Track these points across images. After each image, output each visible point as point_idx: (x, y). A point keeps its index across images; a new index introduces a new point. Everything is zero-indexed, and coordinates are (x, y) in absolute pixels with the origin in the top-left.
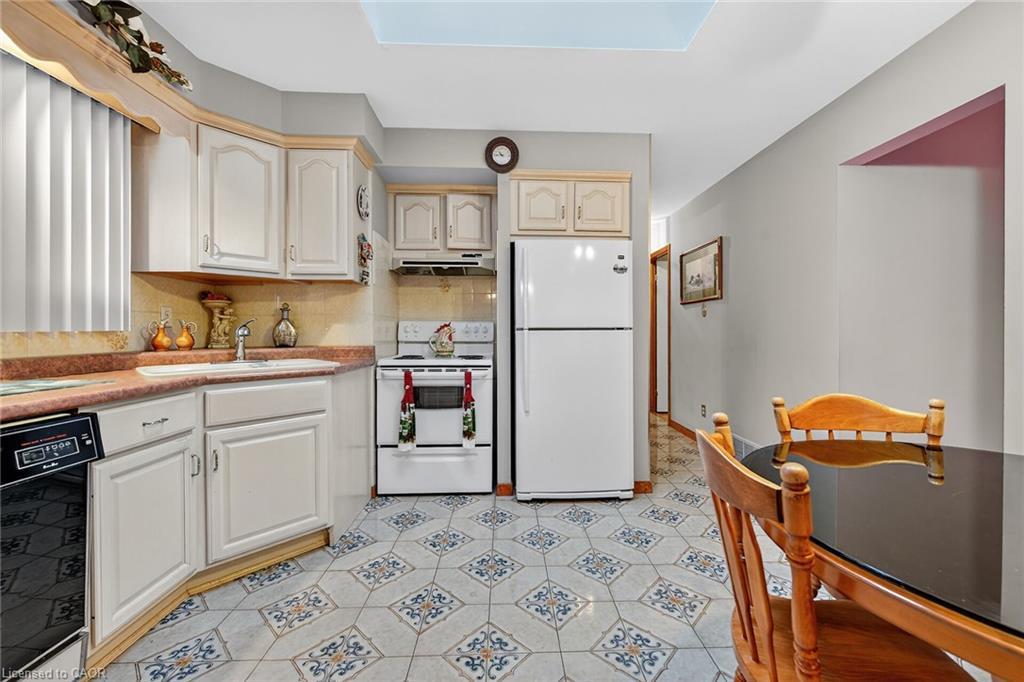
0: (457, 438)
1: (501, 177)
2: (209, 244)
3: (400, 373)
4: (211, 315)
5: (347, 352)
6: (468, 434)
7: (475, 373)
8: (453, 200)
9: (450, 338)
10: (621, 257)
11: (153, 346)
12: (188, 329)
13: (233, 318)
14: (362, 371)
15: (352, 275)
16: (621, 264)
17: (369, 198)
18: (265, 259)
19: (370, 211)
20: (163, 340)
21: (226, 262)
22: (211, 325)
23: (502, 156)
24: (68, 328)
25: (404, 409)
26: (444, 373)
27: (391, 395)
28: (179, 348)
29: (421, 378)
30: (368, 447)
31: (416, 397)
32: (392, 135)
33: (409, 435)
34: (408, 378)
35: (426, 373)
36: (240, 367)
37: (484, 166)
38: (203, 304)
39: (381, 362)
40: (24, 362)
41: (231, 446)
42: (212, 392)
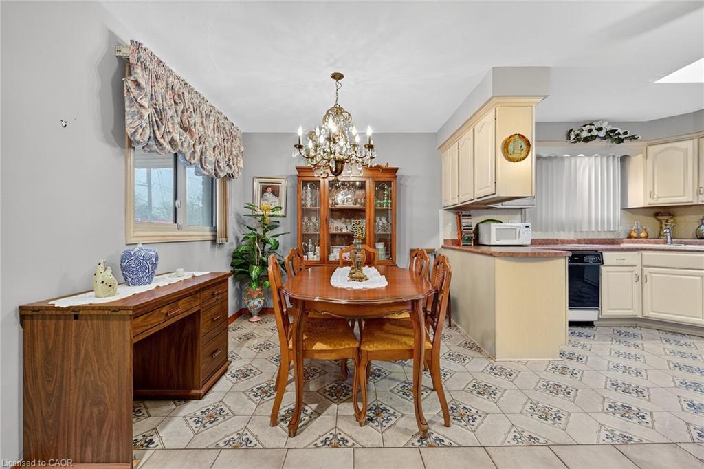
2: (652, 195)
4: (661, 223)
11: (630, 237)
12: (645, 230)
13: (673, 224)
18: (684, 196)
20: (634, 234)
21: (661, 201)
22: (661, 228)
24: (600, 230)
28: (641, 237)
38: (657, 219)
41: (654, 275)
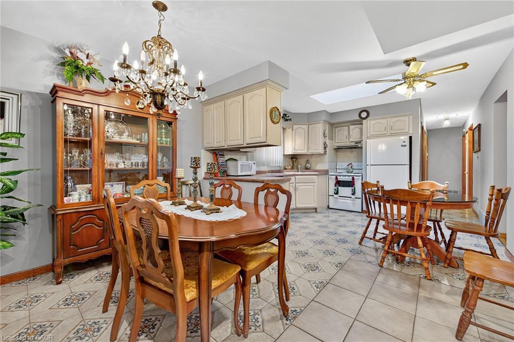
0: (350, 195)
1: (363, 121)
3: (335, 177)
5: (321, 171)
6: (353, 194)
7: (355, 178)
8: (352, 127)
9: (351, 167)
10: (404, 142)
11: (285, 168)
12: (290, 165)
13: (297, 163)
14: (325, 176)
15: (322, 152)
16: (404, 144)
17: (327, 132)
18: (304, 150)
19: (327, 135)
20: (287, 168)
21: (297, 152)
22: (293, 165)
23: (364, 115)
25: (335, 186)
26: (347, 177)
27: (332, 182)
28: (289, 169)
29: (340, 178)
30: (326, 195)
31: (339, 183)
32: (332, 115)
33: (337, 193)
34: (337, 178)
35: (342, 177)
36: (299, 173)
37: (359, 118)
38: (292, 161)
39: (330, 174)
40: (271, 171)
42: (297, 177)
